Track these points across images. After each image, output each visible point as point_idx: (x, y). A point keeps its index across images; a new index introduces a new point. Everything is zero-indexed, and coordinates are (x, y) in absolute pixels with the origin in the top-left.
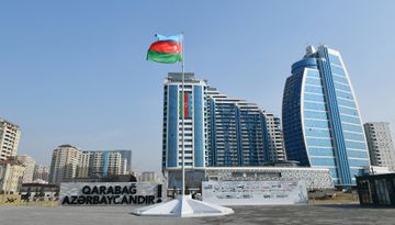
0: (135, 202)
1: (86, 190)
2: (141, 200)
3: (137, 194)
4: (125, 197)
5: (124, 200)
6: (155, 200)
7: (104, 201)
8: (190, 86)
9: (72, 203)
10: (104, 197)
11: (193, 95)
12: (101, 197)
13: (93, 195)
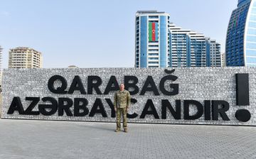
0: (176, 115)
1: (57, 85)
2: (192, 111)
3: (182, 96)
4: (150, 103)
5: (149, 109)
6: (231, 112)
7: (98, 109)
8: (157, 17)
9: (29, 112)
10: (98, 102)
11: (159, 23)
12: (91, 102)
13: (73, 97)
